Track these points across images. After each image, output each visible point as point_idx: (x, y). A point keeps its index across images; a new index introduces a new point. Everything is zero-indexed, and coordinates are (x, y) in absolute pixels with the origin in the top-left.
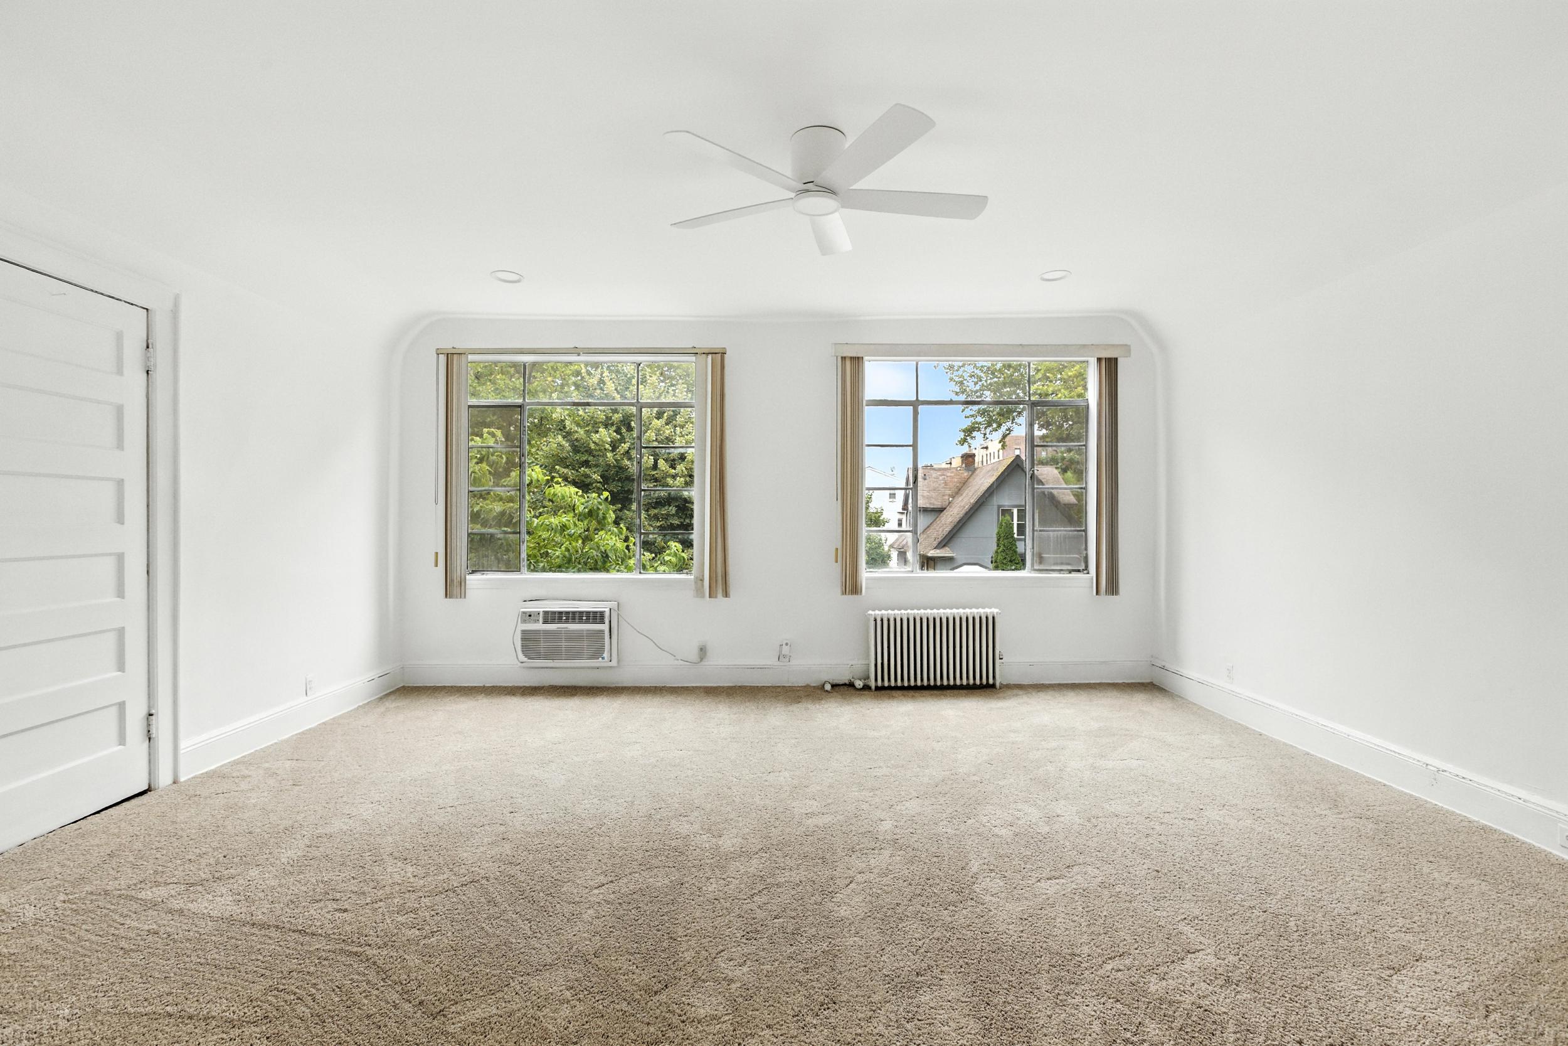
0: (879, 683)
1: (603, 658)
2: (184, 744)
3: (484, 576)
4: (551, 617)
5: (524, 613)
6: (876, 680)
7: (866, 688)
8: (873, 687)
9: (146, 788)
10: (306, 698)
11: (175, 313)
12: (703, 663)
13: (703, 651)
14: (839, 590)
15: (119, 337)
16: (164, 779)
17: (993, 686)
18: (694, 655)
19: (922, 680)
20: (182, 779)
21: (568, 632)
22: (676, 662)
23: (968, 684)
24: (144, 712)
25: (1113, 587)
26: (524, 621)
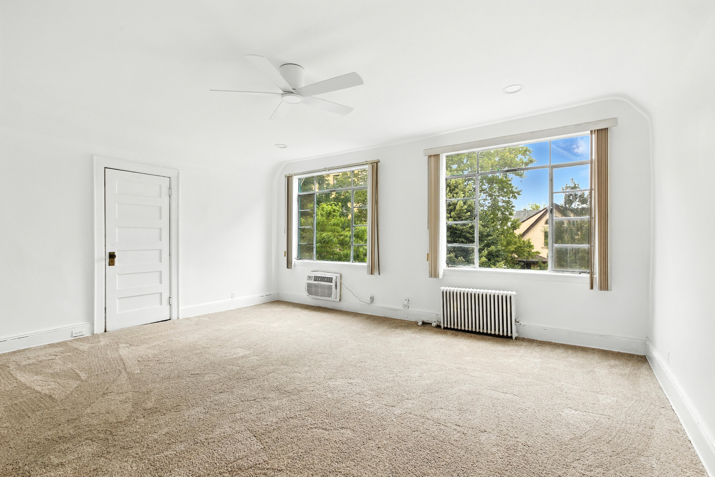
0: (446, 326)
1: (332, 297)
2: (180, 308)
3: (303, 261)
4: (316, 278)
5: (308, 276)
6: (444, 324)
7: (438, 326)
8: (442, 327)
9: (169, 319)
10: (231, 299)
11: (178, 178)
12: (373, 304)
13: (372, 299)
14: (428, 276)
15: (161, 187)
16: (174, 317)
17: (511, 337)
18: (369, 300)
19: (468, 327)
20: (180, 318)
21: (321, 285)
22: (361, 303)
23: (499, 335)
24: (168, 296)
25: (605, 286)
26: (308, 279)
